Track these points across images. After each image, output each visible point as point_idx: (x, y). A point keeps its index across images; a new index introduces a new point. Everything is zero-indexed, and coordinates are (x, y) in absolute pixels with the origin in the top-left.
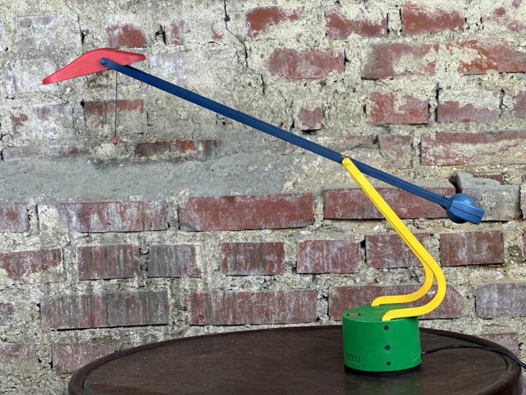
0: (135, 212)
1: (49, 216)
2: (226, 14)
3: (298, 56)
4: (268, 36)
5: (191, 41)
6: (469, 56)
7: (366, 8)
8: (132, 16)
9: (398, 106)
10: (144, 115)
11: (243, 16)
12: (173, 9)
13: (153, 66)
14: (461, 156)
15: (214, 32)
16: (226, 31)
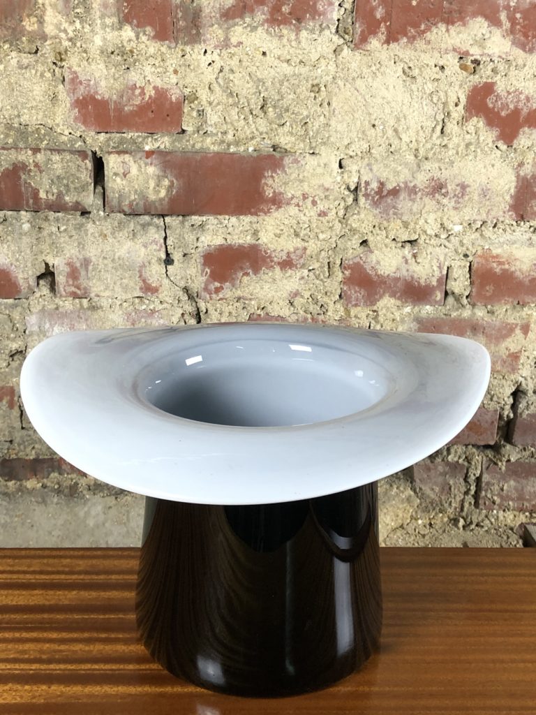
2: (167, 251)
4: (239, 293)
5: (102, 294)
7: (415, 256)
10: (17, 412)
11: (197, 258)
12: (71, 237)
13: (31, 334)
15: (144, 281)
16: (166, 281)
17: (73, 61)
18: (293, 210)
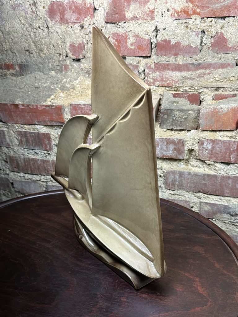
3: (65, 7)
6: (179, 4)
9: (130, 43)
14: (171, 80)
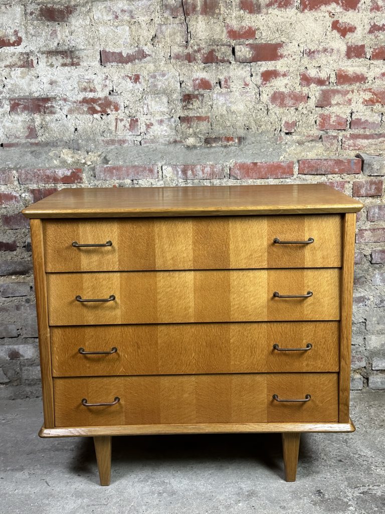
0: (209, 170)
1: (168, 171)
2: (251, 73)
3: (285, 95)
4: (271, 84)
5: (233, 87)
6: (368, 96)
7: (320, 71)
8: (205, 73)
9: (332, 120)
10: (210, 124)
11: (260, 74)
12: (226, 70)
13: (215, 99)
14: (361, 145)
15: (245, 82)
16: (251, 82)
17: (227, 21)
18: (286, 59)
